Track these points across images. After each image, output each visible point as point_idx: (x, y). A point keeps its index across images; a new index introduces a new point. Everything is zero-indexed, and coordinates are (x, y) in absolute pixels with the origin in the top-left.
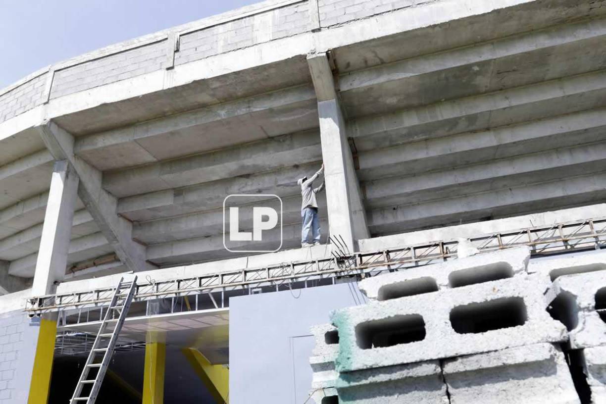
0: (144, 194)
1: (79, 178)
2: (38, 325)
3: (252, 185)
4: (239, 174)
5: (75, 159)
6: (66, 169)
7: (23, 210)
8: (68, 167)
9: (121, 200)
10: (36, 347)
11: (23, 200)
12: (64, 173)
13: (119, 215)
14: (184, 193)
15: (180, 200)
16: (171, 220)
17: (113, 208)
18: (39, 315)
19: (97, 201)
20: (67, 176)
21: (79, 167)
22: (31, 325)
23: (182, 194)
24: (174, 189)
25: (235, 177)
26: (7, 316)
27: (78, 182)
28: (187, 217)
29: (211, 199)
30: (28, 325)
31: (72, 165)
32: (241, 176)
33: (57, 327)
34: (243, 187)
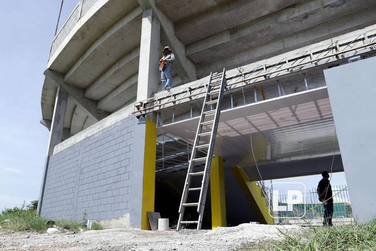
0: (206, 38)
1: (160, 23)
2: (144, 123)
3: (299, 11)
4: (286, 6)
5: (157, 9)
6: (152, 14)
7: (119, 67)
8: (153, 13)
9: (187, 46)
10: (144, 138)
11: (119, 59)
12: (150, 17)
13: (187, 57)
14: (238, 30)
15: (236, 36)
16: (226, 58)
17: (183, 51)
18: (144, 115)
19: (173, 43)
20: (153, 19)
21: (160, 15)
22: (138, 124)
23: (237, 32)
24: (229, 30)
25: (282, 9)
26: (119, 124)
27: (160, 26)
28: (239, 54)
29: (262, 31)
30: (137, 124)
31: (155, 12)
32: (289, 7)
33: (157, 127)
34: (291, 15)
